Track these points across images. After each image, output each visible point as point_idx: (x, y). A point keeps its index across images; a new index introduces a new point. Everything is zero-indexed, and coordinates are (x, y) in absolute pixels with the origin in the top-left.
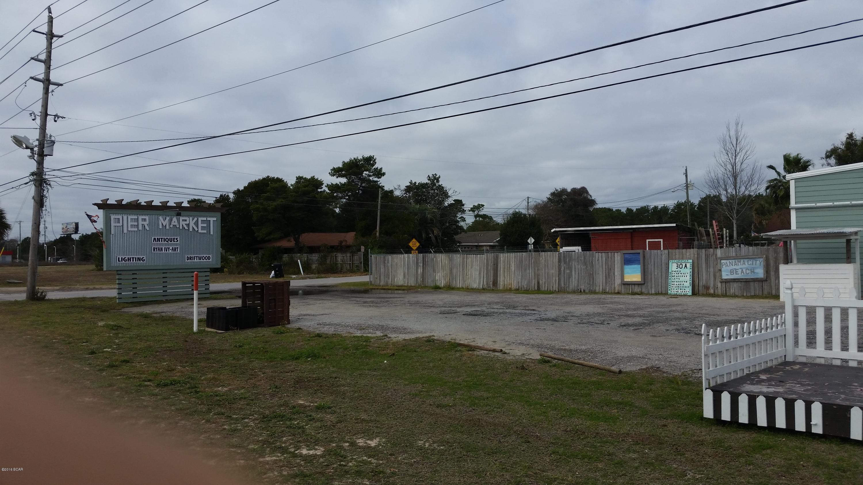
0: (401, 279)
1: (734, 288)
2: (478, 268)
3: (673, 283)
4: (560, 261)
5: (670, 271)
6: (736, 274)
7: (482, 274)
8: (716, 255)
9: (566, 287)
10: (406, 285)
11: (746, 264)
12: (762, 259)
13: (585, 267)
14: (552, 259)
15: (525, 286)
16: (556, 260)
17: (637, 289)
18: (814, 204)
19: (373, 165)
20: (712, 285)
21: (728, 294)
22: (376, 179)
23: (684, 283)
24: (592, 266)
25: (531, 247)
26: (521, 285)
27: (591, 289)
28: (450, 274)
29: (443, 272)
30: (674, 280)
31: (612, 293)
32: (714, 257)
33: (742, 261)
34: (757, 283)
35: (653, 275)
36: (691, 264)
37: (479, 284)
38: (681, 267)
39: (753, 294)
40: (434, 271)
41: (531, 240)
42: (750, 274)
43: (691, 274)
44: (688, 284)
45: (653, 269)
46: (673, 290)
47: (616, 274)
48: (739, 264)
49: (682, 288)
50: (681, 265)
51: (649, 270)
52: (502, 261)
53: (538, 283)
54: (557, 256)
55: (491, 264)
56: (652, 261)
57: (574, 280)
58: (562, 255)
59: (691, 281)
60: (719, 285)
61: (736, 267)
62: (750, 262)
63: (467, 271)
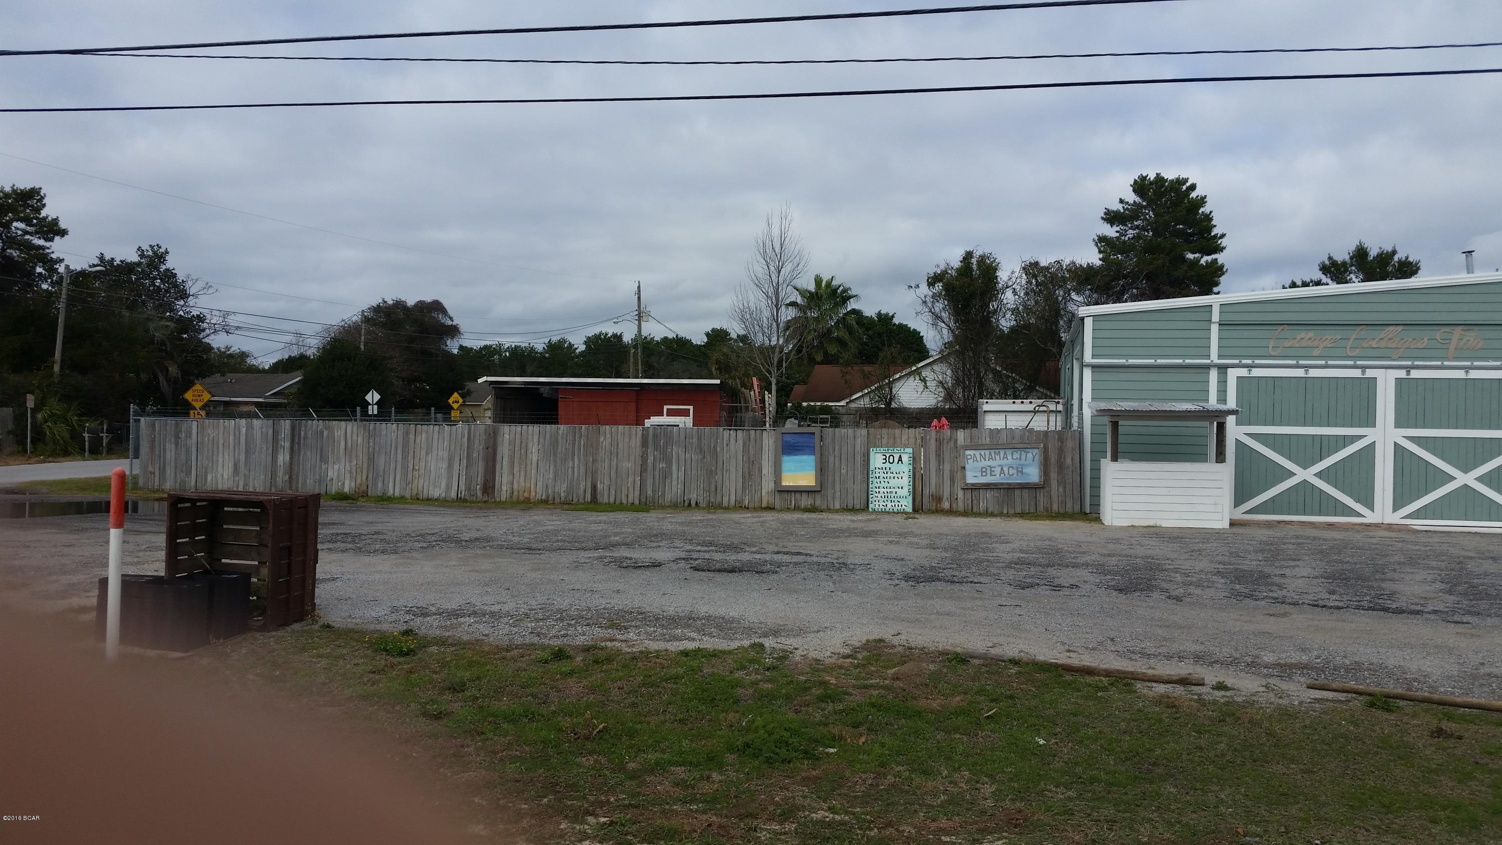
0: (225, 476)
1: (987, 500)
2: (446, 456)
3: (877, 490)
4: (645, 444)
5: (872, 467)
6: (991, 475)
7: (456, 466)
8: (956, 441)
9: (656, 496)
10: (241, 489)
11: (1009, 457)
12: (1036, 451)
13: (700, 456)
14: (627, 440)
15: (562, 495)
16: (637, 441)
17: (806, 501)
18: (1153, 361)
19: (38, 210)
20: (946, 494)
21: (975, 510)
22: (41, 242)
23: (897, 490)
24: (715, 455)
25: (373, 410)
26: (554, 492)
27: (712, 500)
28: (369, 466)
29: (350, 462)
30: (879, 485)
31: (755, 509)
32: (952, 445)
33: (1002, 452)
34: (1027, 491)
35: (837, 474)
36: (911, 455)
37: (449, 487)
38: (891, 461)
39: (1019, 510)
40: (324, 459)
41: (373, 397)
42: (1015, 475)
43: (911, 474)
44: (905, 492)
45: (837, 464)
46: (877, 503)
47: (765, 471)
48: (998, 457)
49: (893, 499)
50: (891, 457)
51: (831, 465)
52: (506, 442)
53: (594, 488)
54: (640, 433)
55: (479, 447)
56: (837, 448)
57: (674, 483)
58: (651, 433)
59: (911, 487)
60: (960, 494)
61: (991, 463)
62: (1016, 455)
63: (417, 460)
